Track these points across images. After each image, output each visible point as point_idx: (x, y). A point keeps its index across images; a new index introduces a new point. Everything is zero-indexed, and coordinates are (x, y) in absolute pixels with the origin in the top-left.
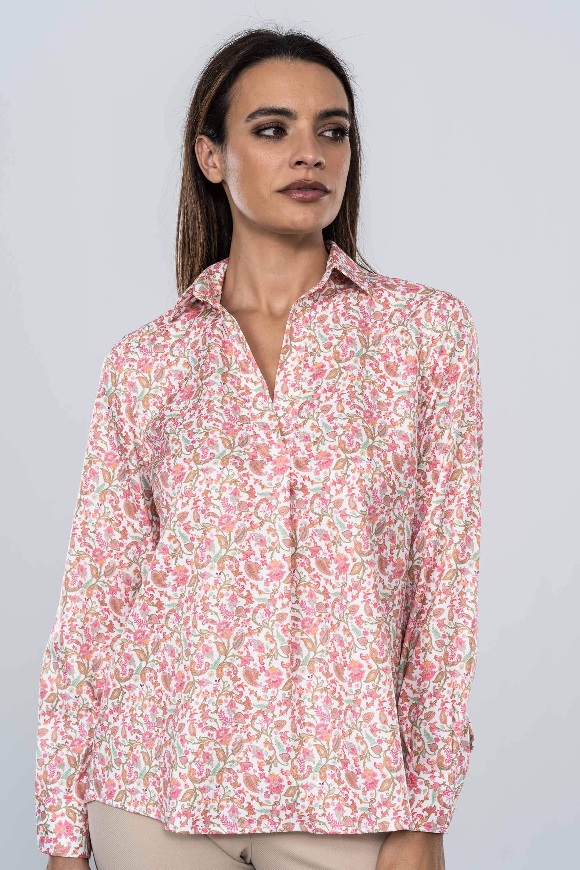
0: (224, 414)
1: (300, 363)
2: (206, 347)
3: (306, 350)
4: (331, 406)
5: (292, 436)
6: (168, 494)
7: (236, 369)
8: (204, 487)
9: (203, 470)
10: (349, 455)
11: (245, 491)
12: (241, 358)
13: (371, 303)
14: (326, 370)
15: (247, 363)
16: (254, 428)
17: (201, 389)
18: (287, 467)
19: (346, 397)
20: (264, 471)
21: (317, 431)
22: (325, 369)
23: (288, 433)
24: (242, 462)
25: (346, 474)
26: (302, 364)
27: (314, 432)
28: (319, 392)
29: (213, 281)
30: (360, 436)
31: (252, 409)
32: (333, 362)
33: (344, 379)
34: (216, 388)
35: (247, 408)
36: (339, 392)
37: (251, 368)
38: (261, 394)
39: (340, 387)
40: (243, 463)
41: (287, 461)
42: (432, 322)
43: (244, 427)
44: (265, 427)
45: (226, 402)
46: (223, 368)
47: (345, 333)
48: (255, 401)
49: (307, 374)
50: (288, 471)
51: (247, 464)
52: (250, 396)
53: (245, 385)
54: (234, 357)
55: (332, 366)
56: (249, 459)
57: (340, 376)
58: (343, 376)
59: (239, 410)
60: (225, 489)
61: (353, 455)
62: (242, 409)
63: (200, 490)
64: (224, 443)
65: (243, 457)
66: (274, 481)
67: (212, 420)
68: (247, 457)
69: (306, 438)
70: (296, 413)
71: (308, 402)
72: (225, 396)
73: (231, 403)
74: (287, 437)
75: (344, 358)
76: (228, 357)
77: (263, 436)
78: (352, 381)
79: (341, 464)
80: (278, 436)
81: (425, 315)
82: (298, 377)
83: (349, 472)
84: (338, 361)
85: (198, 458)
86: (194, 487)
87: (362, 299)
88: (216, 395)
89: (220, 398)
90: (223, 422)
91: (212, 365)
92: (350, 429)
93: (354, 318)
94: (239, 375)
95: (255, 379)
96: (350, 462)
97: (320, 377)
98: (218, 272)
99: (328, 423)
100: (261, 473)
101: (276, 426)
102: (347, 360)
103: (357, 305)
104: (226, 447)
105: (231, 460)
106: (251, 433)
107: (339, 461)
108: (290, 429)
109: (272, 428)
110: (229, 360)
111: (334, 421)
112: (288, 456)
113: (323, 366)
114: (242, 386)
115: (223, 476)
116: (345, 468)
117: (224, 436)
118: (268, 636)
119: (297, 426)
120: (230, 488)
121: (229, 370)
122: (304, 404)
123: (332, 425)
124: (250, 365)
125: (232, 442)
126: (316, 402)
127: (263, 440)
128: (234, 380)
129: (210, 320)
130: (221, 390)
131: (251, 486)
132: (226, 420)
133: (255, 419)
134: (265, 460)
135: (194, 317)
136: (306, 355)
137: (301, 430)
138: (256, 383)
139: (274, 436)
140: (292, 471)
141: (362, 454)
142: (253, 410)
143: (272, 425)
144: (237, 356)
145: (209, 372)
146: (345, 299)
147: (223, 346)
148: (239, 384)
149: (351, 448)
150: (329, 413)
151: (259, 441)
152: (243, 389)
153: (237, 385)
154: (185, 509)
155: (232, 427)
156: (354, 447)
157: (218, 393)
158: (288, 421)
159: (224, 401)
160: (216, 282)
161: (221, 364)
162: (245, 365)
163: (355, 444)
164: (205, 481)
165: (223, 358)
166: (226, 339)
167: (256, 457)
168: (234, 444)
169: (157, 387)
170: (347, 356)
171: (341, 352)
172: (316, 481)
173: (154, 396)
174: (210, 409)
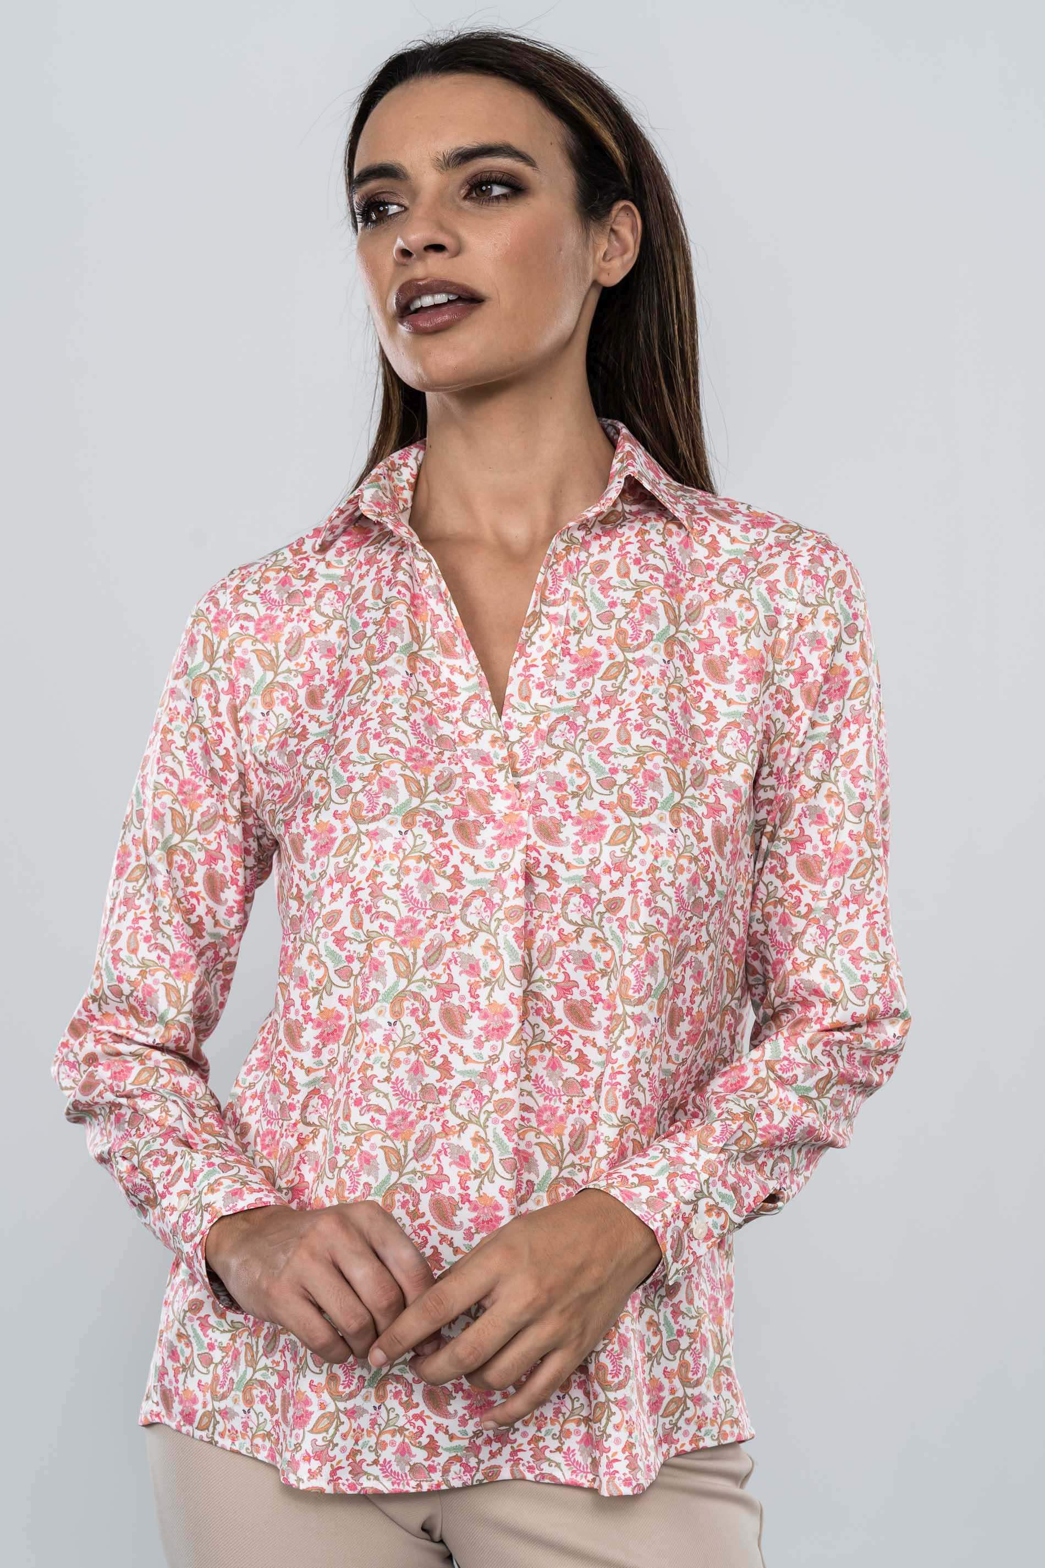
0: (410, 731)
1: (555, 646)
2: (381, 605)
3: (567, 623)
4: (606, 731)
5: (533, 777)
6: (302, 874)
7: (433, 648)
8: (370, 864)
9: (368, 834)
10: (636, 821)
11: (444, 875)
12: (442, 629)
13: (686, 544)
14: (601, 663)
15: (453, 639)
16: (464, 760)
17: (368, 680)
18: (521, 835)
19: (634, 716)
20: (479, 839)
21: (580, 775)
22: (598, 660)
23: (527, 772)
24: (440, 822)
25: (629, 853)
26: (559, 648)
27: (574, 775)
28: (587, 701)
29: (396, 482)
30: (658, 786)
31: (461, 724)
32: (615, 648)
33: (633, 682)
34: (396, 681)
35: (451, 722)
36: (623, 706)
37: (459, 649)
38: (476, 697)
39: (625, 696)
40: (443, 823)
41: (521, 823)
42: (799, 588)
43: (445, 758)
44: (485, 760)
45: (415, 709)
46: (410, 645)
47: (638, 595)
48: (465, 709)
49: (566, 668)
50: (524, 842)
51: (448, 827)
52: (456, 699)
53: (448, 679)
54: (429, 626)
55: (612, 656)
56: (453, 817)
57: (625, 677)
58: (631, 676)
59: (437, 725)
60: (407, 870)
61: (645, 821)
62: (441, 723)
63: (363, 870)
64: (407, 786)
65: (442, 813)
66: (498, 860)
67: (388, 741)
68: (449, 812)
69: (558, 784)
70: (542, 738)
71: (565, 718)
72: (412, 697)
73: (422, 711)
74: (523, 780)
75: (635, 643)
76: (419, 625)
77: (481, 776)
78: (646, 687)
79: (621, 835)
80: (507, 777)
81: (786, 575)
82: (550, 672)
83: (635, 851)
84: (624, 648)
85: (360, 811)
86: (352, 865)
87: (670, 534)
88: (396, 695)
89: (405, 700)
90: (408, 745)
91: (391, 638)
92: (640, 774)
93: (657, 569)
94: (437, 659)
95: (466, 669)
96: (639, 832)
97: (589, 675)
98: (406, 465)
99: (601, 762)
100: (473, 844)
101: (504, 759)
102: (639, 647)
103: (663, 544)
104: (411, 794)
105: (420, 818)
106: (457, 769)
107: (618, 829)
108: (530, 765)
109: (497, 762)
110: (421, 631)
111: (612, 759)
112: (524, 814)
113: (596, 654)
114: (443, 679)
115: (405, 845)
116: (629, 843)
117: (408, 772)
118: (476, 1139)
119: (543, 761)
120: (417, 870)
121: (420, 649)
122: (558, 721)
123: (608, 767)
124: (458, 642)
125: (422, 783)
126: (580, 721)
127: (480, 783)
128: (428, 668)
129: (389, 553)
130: (405, 685)
131: (455, 867)
132: (414, 742)
133: (464, 743)
134: (482, 819)
135: (359, 545)
136: (567, 633)
137: (551, 768)
138: (467, 677)
139: (500, 777)
140: (530, 842)
141: (661, 819)
142: (462, 725)
143: (496, 756)
144: (435, 625)
145: (385, 652)
146: (642, 532)
147: (412, 604)
148: (438, 675)
149: (640, 808)
150: (604, 743)
151: (473, 784)
152: (444, 685)
153: (433, 679)
154: (337, 906)
155: (424, 755)
156: (646, 806)
157: (400, 692)
158: (528, 750)
159: (410, 707)
160: (402, 485)
161: (407, 637)
162: (449, 642)
163: (647, 801)
164: (372, 854)
165: (413, 626)
166: (417, 591)
167: (466, 814)
168: (426, 788)
169: (289, 671)
170: (641, 640)
171: (630, 632)
172: (574, 863)
173: (284, 686)
174: (385, 721)
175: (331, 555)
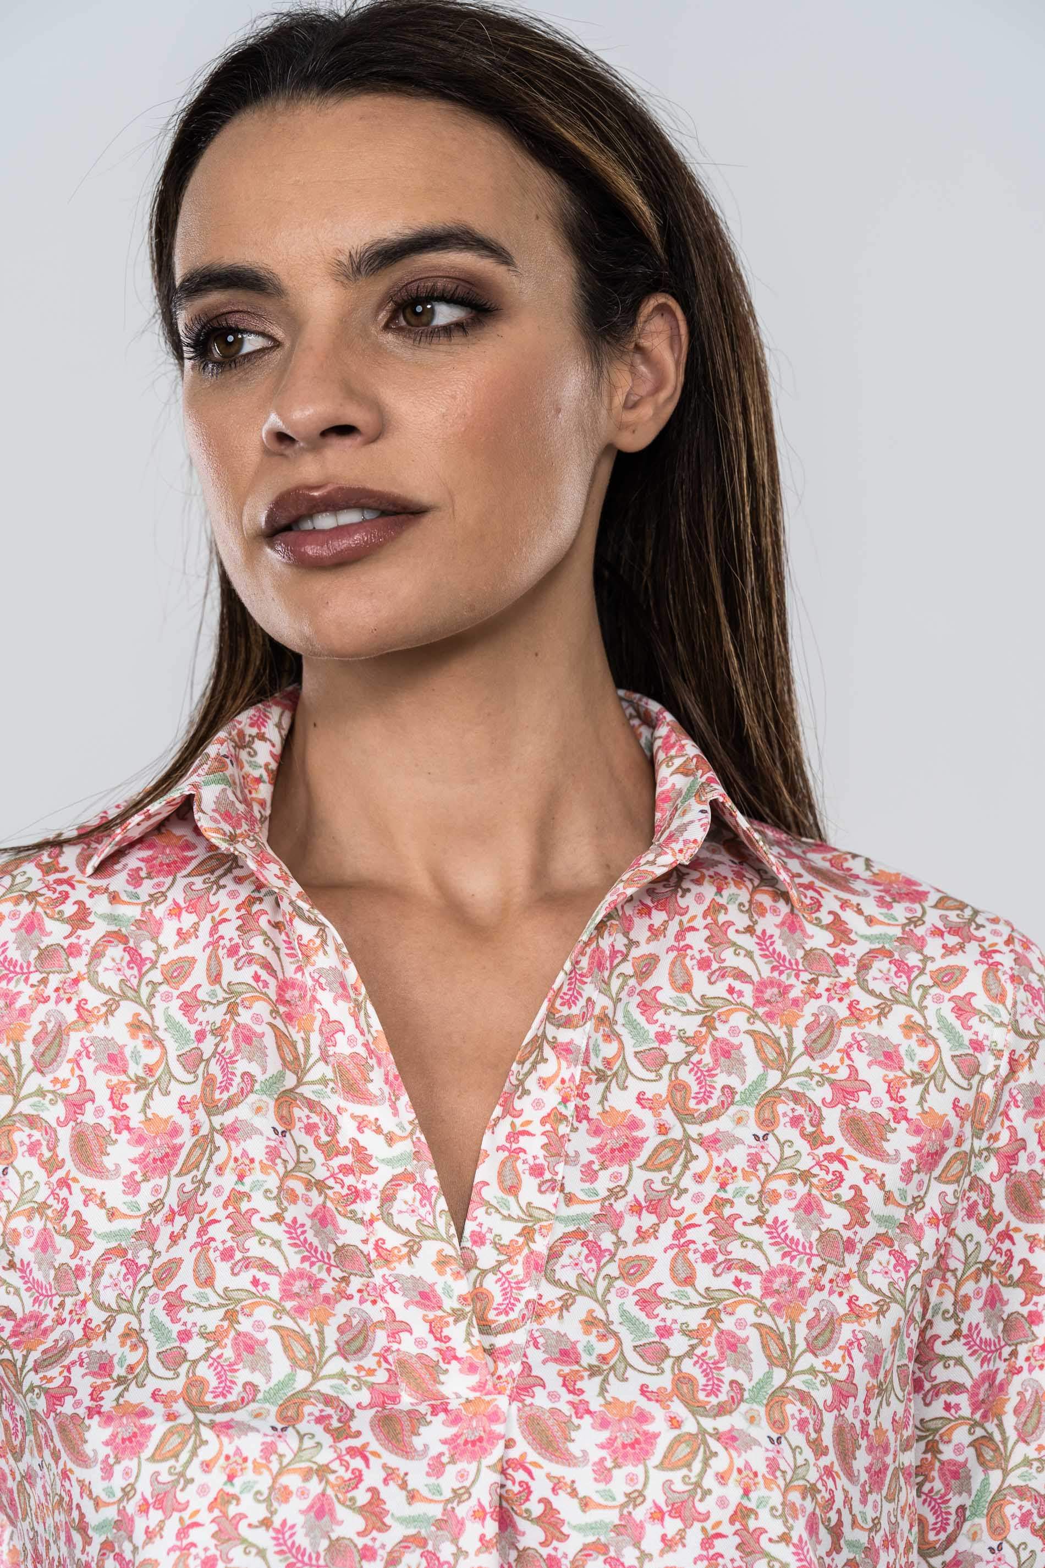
0: (285, 1241)
2: (221, 995)
3: (587, 1062)
4: (651, 1261)
5: (519, 1337)
6: (85, 1487)
7: (324, 1081)
8: (216, 1480)
9: (212, 1426)
10: (708, 1424)
11: (351, 1505)
12: (342, 1047)
13: (791, 925)
14: (644, 1140)
15: (364, 1070)
16: (388, 1295)
17: (205, 1144)
18: (493, 1438)
19: (701, 1236)
20: (418, 1442)
21: (602, 1338)
22: (639, 1134)
23: (507, 1328)
24: (347, 1415)
25: (698, 1485)
27: (593, 1338)
28: (620, 1206)
29: (247, 768)
30: (744, 1361)
31: (379, 1225)
32: (668, 1115)
33: (699, 1178)
34: (256, 1147)
35: (361, 1221)
36: (682, 1219)
37: (377, 1084)
38: (408, 1177)
39: (685, 1201)
40: (352, 1416)
41: (495, 1417)
43: (352, 1289)
44: (427, 1298)
45: (293, 1197)
46: (280, 1077)
47: (708, 1023)
48: (387, 1198)
49: (582, 1142)
50: (498, 1451)
51: (362, 1421)
52: (370, 1179)
53: (354, 1141)
54: (315, 1039)
55: (663, 1129)
56: (371, 1406)
57: (685, 1166)
58: (696, 1167)
59: (335, 1225)
60: (286, 1494)
61: (723, 1423)
62: (342, 1222)
63: (203, 1490)
64: (287, 1348)
65: (352, 1398)
66: (449, 1480)
67: (247, 1263)
68: (365, 1396)
69: (564, 1353)
70: (537, 1267)
71: (580, 1234)
72: (287, 1175)
73: (308, 1201)
74: (501, 1341)
75: (703, 1108)
76: (297, 1036)
77: (421, 1330)
78: (723, 1186)
79: (683, 1450)
80: (469, 1334)
81: (985, 983)
82: (556, 1148)
83: (709, 1481)
84: (684, 1115)
85: (202, 1393)
86: (183, 1479)
87: (762, 908)
88: (256, 1175)
89: (272, 1182)
90: (283, 1270)
91: (242, 1066)
92: (712, 1339)
93: (741, 975)
94: (332, 1102)
95: (388, 1124)
96: (715, 1445)
97: (623, 1160)
98: (262, 737)
99: (642, 1316)
100: (406, 1451)
101: (462, 1299)
102: (710, 1116)
103: (750, 930)
104: (295, 1363)
105: (311, 1409)
106: (376, 1313)
107: (677, 1441)
108: (513, 1315)
109: (450, 1304)
110: (301, 1048)
111: (661, 1310)
112: (502, 1402)
113: (635, 1124)
114: (343, 1139)
115: (281, 1450)
116: (697, 1466)
117: (287, 1322)
119: (537, 1310)
120: (303, 1494)
121: (300, 1082)
122: (566, 1239)
123: (653, 1324)
124: (377, 1075)
125: (315, 1341)
126: (607, 1240)
127: (420, 1342)
128: (315, 1119)
129: (233, 895)
130: (273, 1153)
131: (373, 1491)
132: (295, 1261)
133: (387, 1261)
134: (424, 1408)
135: (172, 869)
136: (584, 1078)
137: (551, 1323)
138: (391, 1139)
139: (456, 1332)
140: (514, 1453)
141: (752, 1420)
142: (381, 1229)
143: (448, 1291)
144: (329, 1039)
145: (233, 1090)
146: (715, 909)
147: (282, 1000)
148: (333, 1131)
149: (713, 1400)
150: (646, 1283)
151: (407, 1345)
152: (345, 1151)
153: (325, 1138)
155: (316, 1284)
156: (723, 1397)
157: (264, 1168)
158: (511, 1288)
159: (285, 1195)
160: (256, 773)
161: (274, 1063)
162: (355, 1072)
163: (725, 1388)
164: (222, 1462)
165: (281, 1038)
166: (290, 970)
167: (395, 1399)
168: (322, 1348)
169: (41, 1093)
170: (713, 1103)
171: (695, 1088)
172: (597, 1498)
173: (32, 1121)
174: (241, 1226)
175: (118, 881)
